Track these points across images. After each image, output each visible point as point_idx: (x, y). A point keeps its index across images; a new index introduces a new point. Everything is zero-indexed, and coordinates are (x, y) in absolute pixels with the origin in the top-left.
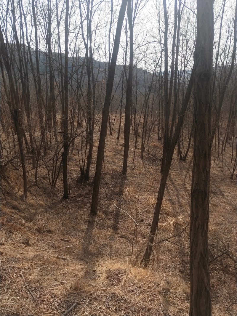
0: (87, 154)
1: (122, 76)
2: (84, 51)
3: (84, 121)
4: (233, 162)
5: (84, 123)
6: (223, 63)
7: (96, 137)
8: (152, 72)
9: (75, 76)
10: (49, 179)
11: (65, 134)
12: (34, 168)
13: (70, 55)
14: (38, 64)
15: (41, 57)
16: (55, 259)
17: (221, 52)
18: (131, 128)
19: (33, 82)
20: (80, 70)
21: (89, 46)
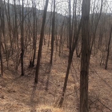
0: (33, 54)
1: (50, 17)
2: (32, 4)
3: (32, 38)
4: (101, 58)
5: (32, 39)
6: (96, 12)
7: (37, 46)
8: (64, 15)
9: (27, 16)
10: (14, 66)
11: (22, 44)
12: (7, 61)
13: (24, 6)
14: (9, 10)
15: (11, 7)
16: (16, 105)
17: (95, 7)
18: (54, 41)
19: (6, 19)
20: (30, 13)
21: (34, 2)
